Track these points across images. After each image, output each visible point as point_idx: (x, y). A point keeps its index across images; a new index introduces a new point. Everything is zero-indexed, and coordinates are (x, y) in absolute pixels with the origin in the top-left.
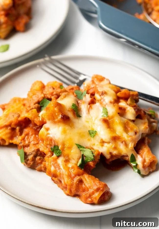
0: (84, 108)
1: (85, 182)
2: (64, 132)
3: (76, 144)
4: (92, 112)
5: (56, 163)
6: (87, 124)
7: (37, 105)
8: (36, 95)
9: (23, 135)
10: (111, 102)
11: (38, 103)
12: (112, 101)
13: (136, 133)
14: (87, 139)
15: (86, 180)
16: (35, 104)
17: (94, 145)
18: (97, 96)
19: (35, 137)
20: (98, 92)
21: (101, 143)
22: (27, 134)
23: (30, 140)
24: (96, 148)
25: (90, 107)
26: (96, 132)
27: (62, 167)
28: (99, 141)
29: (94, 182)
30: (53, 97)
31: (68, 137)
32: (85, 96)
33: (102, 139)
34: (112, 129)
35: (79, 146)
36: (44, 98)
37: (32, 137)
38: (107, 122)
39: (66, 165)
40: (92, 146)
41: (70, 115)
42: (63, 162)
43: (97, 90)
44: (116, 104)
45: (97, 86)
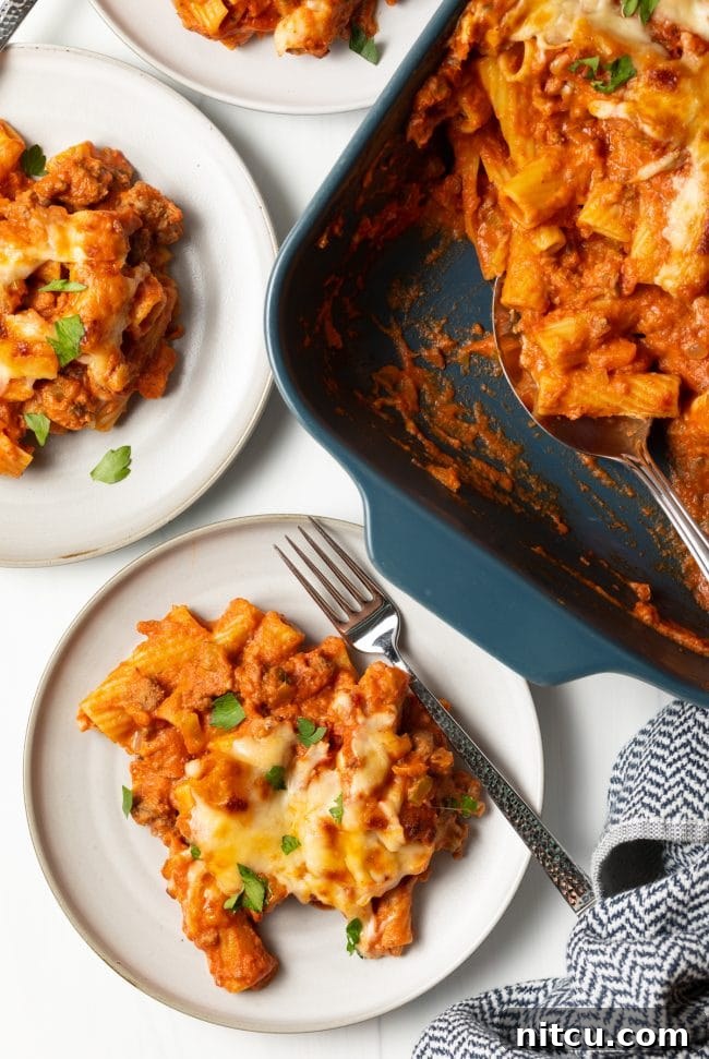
0: (303, 769)
1: (224, 947)
2: (223, 832)
3: (239, 865)
4: (314, 787)
5: (185, 875)
6: (288, 816)
7: (205, 700)
8: (215, 674)
9: (154, 744)
10: (361, 796)
11: (213, 697)
12: (367, 793)
13: (387, 878)
14: (271, 855)
15: (227, 943)
16: (202, 698)
17: (283, 869)
18: (341, 759)
19: (178, 760)
20: (349, 752)
21: (299, 869)
22: (163, 749)
23: (163, 763)
24: (281, 879)
25: (318, 774)
26: (299, 844)
27: (190, 893)
28: (298, 864)
29: (242, 955)
30: (248, 701)
31: (228, 844)
32: (316, 743)
33: (304, 864)
34: (336, 853)
35: (245, 871)
36: (229, 691)
37: (173, 759)
38: (332, 831)
39: (202, 890)
40: (274, 874)
41: (255, 795)
42: (199, 880)
43: (350, 743)
44: (370, 805)
45: (354, 734)
